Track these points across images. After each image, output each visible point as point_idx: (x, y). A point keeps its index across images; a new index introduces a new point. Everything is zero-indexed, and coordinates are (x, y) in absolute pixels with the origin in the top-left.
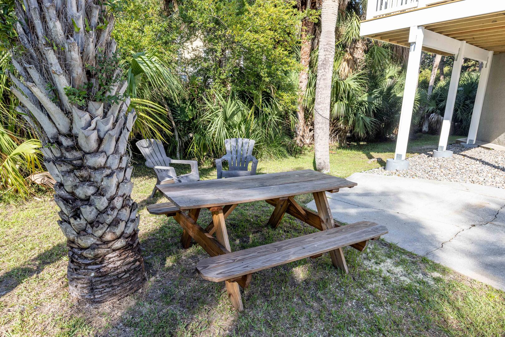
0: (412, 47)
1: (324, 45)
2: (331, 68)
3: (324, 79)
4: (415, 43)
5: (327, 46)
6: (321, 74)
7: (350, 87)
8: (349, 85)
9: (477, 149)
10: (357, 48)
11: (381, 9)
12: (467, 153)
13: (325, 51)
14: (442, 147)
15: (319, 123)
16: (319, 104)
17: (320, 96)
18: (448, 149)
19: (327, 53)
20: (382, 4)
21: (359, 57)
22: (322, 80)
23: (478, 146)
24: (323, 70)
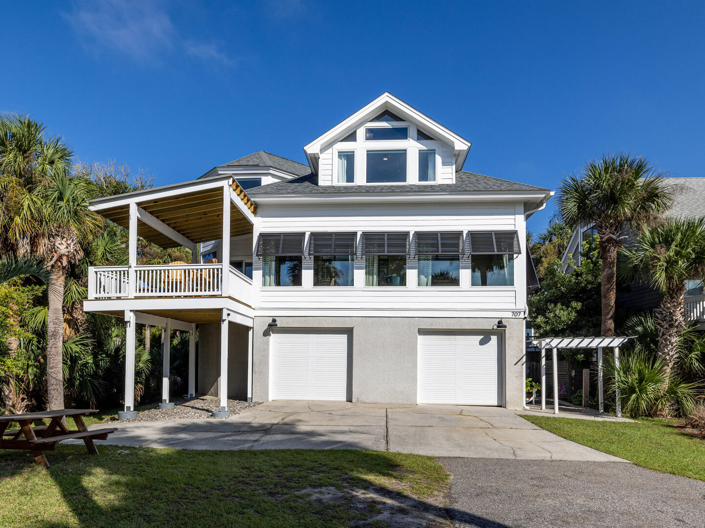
0: (128, 324)
1: (53, 319)
2: (61, 338)
3: (55, 348)
4: (130, 321)
5: (56, 321)
6: (52, 343)
7: (72, 351)
8: (70, 348)
9: (196, 401)
10: (76, 309)
11: (100, 293)
12: (187, 404)
13: (54, 324)
14: (165, 400)
15: (53, 385)
16: (51, 368)
17: (52, 362)
18: (170, 401)
19: (57, 326)
20: (100, 287)
21: (79, 317)
22: (53, 348)
23: (198, 399)
24: (53, 340)
